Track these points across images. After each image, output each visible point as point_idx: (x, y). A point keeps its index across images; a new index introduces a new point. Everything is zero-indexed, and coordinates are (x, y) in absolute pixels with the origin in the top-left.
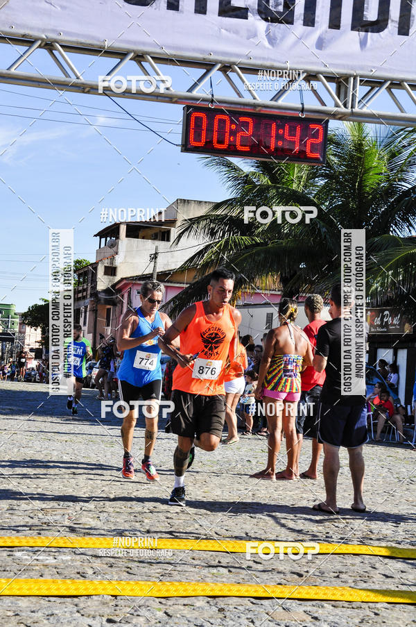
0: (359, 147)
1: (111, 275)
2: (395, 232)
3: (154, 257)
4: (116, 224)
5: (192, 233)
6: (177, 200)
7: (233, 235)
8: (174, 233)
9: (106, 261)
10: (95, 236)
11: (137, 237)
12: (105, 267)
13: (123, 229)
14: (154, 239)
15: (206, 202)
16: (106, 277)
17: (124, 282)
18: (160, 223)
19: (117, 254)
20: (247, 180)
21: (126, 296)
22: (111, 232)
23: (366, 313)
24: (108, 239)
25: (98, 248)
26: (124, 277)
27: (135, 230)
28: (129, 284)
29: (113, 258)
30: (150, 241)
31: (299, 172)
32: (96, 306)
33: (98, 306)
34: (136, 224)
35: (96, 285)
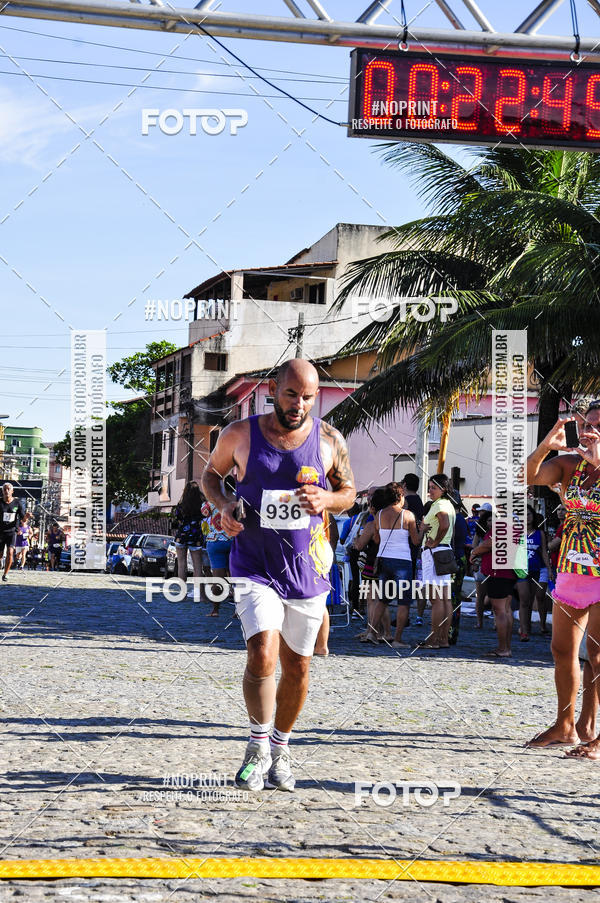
1: (218, 370)
3: (298, 333)
4: (223, 274)
5: (368, 288)
6: (337, 226)
7: (444, 288)
8: (334, 286)
9: (208, 343)
10: (187, 297)
11: (264, 297)
12: (207, 354)
13: (238, 283)
14: (296, 300)
16: (208, 373)
17: (243, 381)
18: (308, 270)
19: (227, 330)
20: (468, 183)
21: (246, 406)
22: (216, 288)
25: (192, 320)
26: (242, 372)
27: (259, 285)
28: (252, 385)
29: (219, 339)
30: (288, 303)
31: (570, 165)
32: (192, 427)
33: (195, 426)
34: (262, 273)
35: (190, 389)
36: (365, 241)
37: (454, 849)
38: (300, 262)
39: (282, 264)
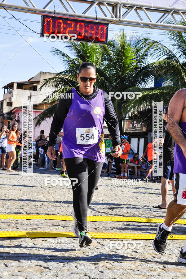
0: (123, 47)
1: (10, 106)
2: (139, 86)
3: (30, 97)
4: (12, 83)
5: (47, 86)
6: (40, 72)
7: (66, 87)
8: (39, 86)
9: (8, 99)
10: (2, 88)
11: (22, 89)
12: (7, 102)
13: (15, 85)
14: (30, 90)
15: (53, 73)
16: (8, 107)
17: (16, 109)
18: (33, 83)
19: (12, 96)
20: (73, 62)
21: (17, 115)
22: (10, 86)
23: (126, 122)
24: (8, 89)
25: (4, 94)
26: (16, 107)
27: (21, 86)
28: (18, 110)
29: (10, 99)
30: (28, 90)
31: (96, 58)
32: (3, 120)
33: (4, 120)
34: (22, 83)
35: (3, 111)
36: (47, 76)
37: (63, 213)
38: (31, 81)
39: (26, 81)
